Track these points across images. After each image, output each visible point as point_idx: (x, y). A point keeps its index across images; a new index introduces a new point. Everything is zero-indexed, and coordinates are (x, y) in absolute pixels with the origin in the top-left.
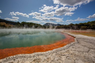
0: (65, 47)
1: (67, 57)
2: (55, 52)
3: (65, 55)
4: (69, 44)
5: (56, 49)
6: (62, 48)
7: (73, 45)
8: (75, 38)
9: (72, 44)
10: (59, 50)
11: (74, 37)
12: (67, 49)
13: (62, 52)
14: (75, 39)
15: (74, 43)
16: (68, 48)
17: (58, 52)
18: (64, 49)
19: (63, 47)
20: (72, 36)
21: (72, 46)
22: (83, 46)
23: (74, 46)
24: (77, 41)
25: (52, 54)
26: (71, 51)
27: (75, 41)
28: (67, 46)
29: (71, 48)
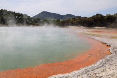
0: (98, 63)
2: (85, 72)
3: (102, 77)
4: (104, 59)
5: (85, 68)
6: (93, 66)
7: (110, 61)
8: (110, 46)
9: (108, 58)
10: (89, 69)
11: (108, 45)
12: (102, 68)
13: (96, 73)
14: (110, 48)
15: (111, 57)
16: (103, 66)
17: (90, 73)
18: (98, 68)
19: (96, 65)
20: (103, 43)
21: (109, 62)
23: (112, 62)
24: (115, 54)
25: (81, 76)
26: (109, 71)
27: (111, 53)
28: (100, 62)
29: (108, 66)
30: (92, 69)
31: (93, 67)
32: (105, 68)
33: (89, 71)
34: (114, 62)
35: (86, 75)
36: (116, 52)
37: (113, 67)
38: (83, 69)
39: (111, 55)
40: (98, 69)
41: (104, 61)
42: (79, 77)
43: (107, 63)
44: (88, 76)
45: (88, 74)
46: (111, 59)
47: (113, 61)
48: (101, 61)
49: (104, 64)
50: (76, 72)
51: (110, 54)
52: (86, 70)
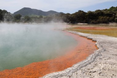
0: (89, 59)
1: (100, 73)
2: (78, 69)
3: (96, 71)
4: (93, 54)
5: (78, 64)
6: (85, 61)
7: (99, 55)
9: (97, 53)
10: (82, 64)
11: (93, 41)
13: (89, 68)
14: (96, 43)
15: (100, 52)
16: (94, 61)
17: (84, 68)
18: (90, 63)
19: (87, 60)
22: (113, 55)
25: (76, 72)
26: (100, 65)
27: (99, 48)
28: (91, 57)
29: (99, 61)
30: (84, 65)
31: (86, 63)
32: (96, 63)
33: (82, 67)
34: (103, 56)
35: (80, 71)
36: (102, 46)
37: (103, 61)
38: (76, 66)
39: (99, 49)
41: (94, 56)
42: (74, 73)
43: (97, 57)
44: (82, 72)
45: (82, 70)
46: (100, 53)
47: (102, 55)
48: (91, 56)
49: (94, 59)
50: (70, 68)
51: (97, 49)
52: (79, 66)
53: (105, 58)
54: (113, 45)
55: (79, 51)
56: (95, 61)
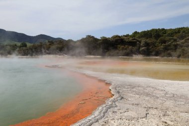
0: (96, 113)
4: (104, 105)
5: (78, 124)
6: (90, 118)
7: (112, 107)
8: (110, 84)
9: (110, 103)
10: (84, 124)
11: (107, 83)
12: (103, 120)
14: (110, 87)
15: (114, 101)
18: (97, 121)
19: (93, 116)
20: (101, 81)
21: (111, 109)
22: (133, 104)
23: (116, 108)
26: (112, 122)
27: (113, 95)
28: (99, 111)
29: (111, 115)
30: (88, 124)
31: (90, 120)
32: (107, 119)
34: (118, 108)
36: (119, 92)
37: (118, 115)
39: (114, 97)
40: (97, 123)
41: (104, 108)
43: (109, 110)
46: (114, 103)
47: (117, 106)
48: (100, 108)
49: (104, 113)
51: (112, 97)
53: (121, 111)
54: (134, 89)
55: (83, 102)
56: (105, 117)
